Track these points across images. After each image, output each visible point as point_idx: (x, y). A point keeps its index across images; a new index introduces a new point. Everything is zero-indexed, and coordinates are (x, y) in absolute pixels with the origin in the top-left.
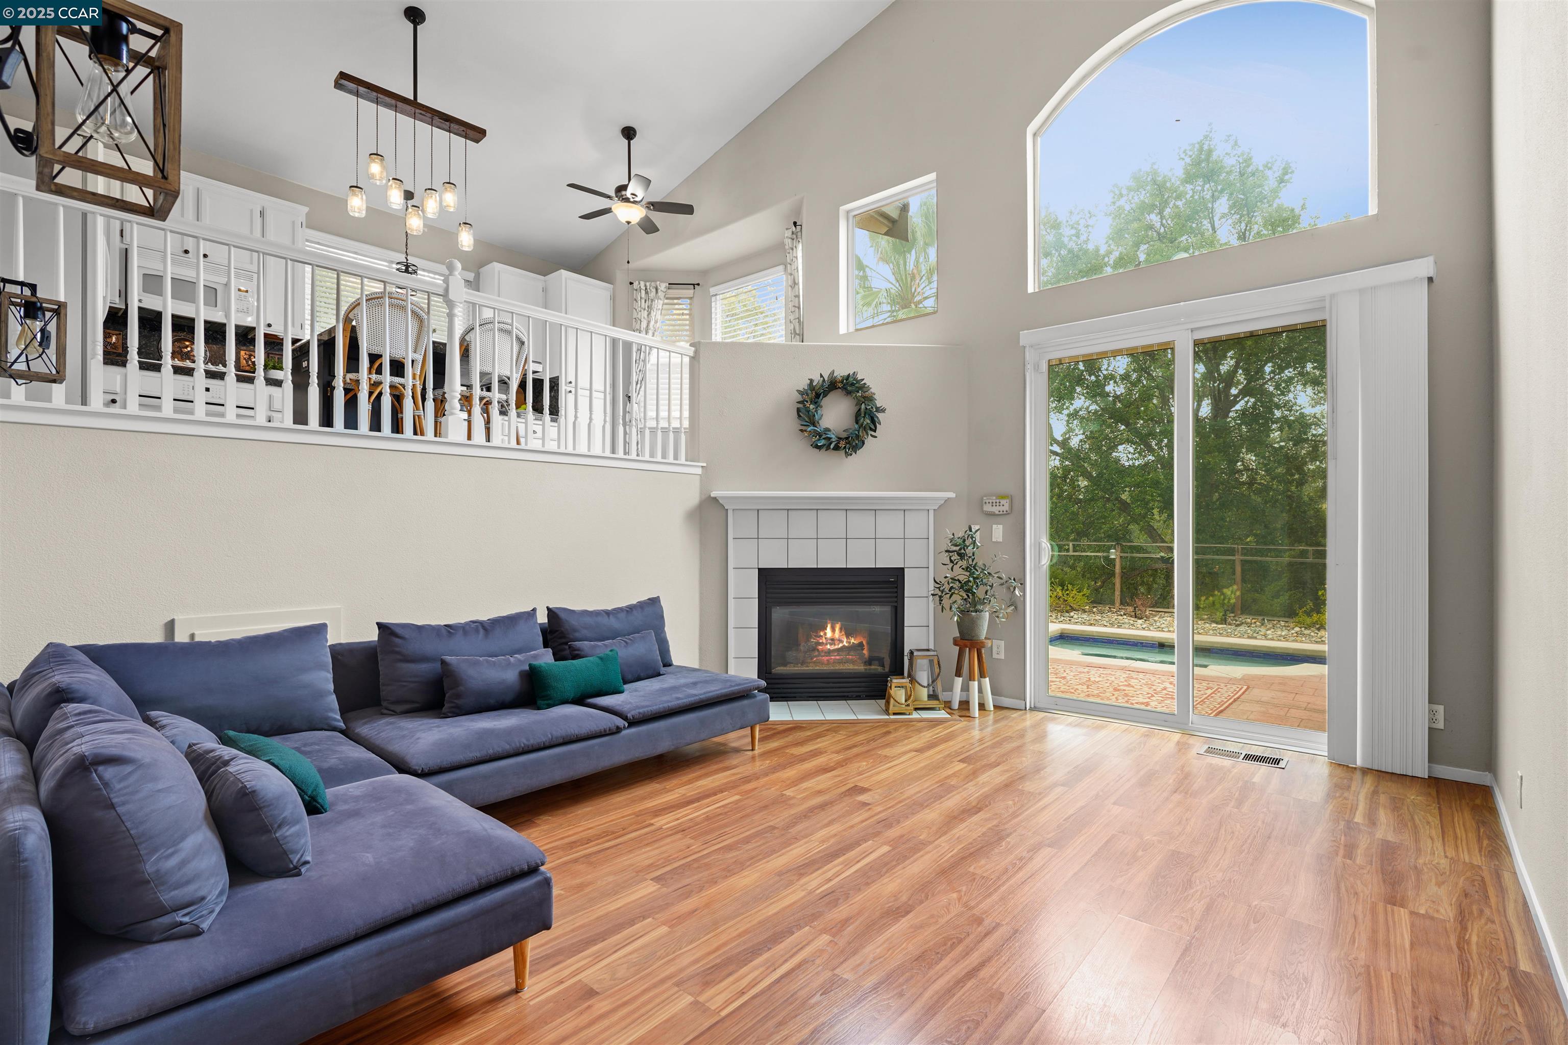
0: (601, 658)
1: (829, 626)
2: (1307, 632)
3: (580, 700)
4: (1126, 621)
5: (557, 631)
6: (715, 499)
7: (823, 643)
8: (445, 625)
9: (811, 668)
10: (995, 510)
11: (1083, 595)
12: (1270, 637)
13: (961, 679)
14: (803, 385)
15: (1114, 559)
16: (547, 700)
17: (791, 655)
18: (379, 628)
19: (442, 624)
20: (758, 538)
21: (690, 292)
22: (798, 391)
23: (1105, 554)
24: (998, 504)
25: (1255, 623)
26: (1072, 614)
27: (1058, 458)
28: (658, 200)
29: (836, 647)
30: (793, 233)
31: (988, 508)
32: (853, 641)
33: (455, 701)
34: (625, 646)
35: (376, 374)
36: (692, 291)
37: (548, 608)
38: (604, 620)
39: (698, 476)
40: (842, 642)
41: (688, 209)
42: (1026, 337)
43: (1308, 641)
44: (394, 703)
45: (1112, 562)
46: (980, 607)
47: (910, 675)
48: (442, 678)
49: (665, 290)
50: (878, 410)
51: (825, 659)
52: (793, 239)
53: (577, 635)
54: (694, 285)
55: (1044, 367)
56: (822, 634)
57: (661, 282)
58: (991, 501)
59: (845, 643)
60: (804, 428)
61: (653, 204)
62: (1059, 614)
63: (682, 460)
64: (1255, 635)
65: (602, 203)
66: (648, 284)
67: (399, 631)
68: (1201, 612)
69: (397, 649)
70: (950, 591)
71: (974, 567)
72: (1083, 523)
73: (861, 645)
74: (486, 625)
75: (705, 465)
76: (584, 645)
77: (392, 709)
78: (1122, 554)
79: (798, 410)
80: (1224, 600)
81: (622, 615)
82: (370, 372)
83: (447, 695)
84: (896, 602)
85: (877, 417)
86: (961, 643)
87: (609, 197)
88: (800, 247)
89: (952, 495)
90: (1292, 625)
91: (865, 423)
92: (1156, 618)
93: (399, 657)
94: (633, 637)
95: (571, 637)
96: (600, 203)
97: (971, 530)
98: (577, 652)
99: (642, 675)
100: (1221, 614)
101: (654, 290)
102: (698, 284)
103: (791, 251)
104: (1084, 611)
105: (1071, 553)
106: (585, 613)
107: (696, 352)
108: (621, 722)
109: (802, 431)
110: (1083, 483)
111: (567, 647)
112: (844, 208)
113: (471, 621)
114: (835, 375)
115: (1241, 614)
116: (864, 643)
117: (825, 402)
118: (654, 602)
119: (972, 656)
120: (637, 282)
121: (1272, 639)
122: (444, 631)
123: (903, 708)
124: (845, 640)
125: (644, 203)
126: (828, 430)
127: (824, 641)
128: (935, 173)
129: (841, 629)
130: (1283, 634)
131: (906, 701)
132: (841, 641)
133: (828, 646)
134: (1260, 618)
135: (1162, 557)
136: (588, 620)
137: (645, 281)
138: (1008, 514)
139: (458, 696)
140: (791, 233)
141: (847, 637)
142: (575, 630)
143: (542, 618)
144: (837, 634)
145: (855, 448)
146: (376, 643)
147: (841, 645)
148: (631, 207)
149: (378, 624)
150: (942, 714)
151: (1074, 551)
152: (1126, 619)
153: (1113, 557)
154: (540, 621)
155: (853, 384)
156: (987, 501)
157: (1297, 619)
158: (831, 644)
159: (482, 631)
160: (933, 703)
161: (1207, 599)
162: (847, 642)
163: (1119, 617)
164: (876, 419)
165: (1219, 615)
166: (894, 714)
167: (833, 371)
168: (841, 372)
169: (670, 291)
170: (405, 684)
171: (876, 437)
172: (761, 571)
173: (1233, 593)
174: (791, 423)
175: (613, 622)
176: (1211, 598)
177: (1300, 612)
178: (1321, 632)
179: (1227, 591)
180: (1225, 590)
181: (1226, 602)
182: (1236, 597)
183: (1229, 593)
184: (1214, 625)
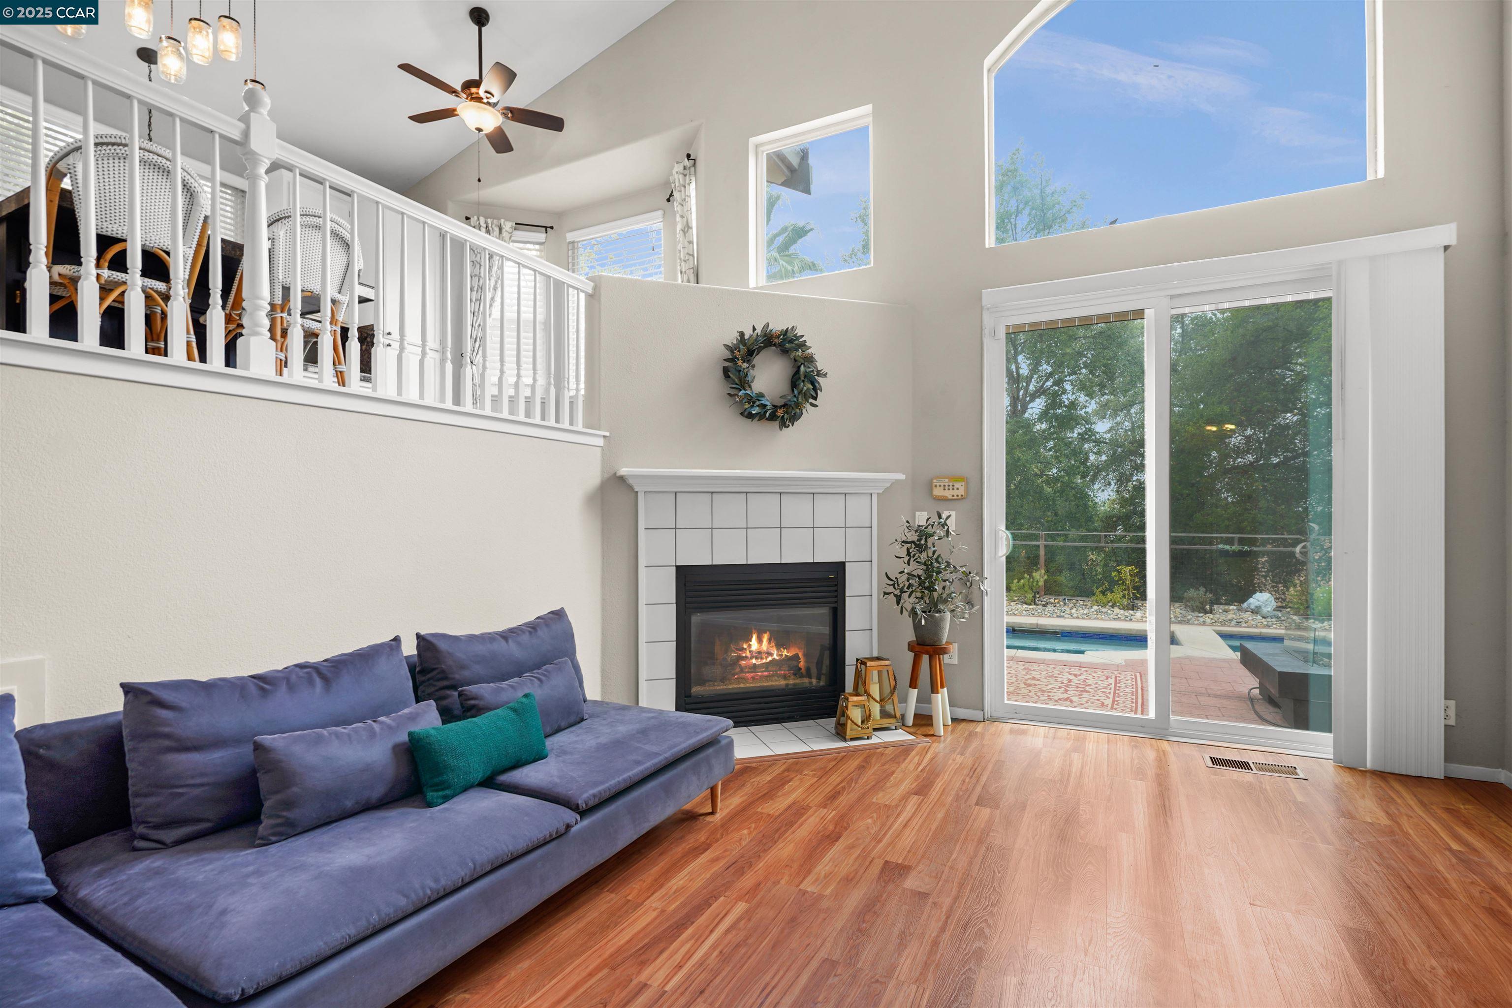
0: (515, 710)
1: (754, 637)
2: (1104, 610)
3: (489, 782)
5: (433, 670)
6: (622, 479)
7: (746, 657)
8: (253, 677)
9: (732, 686)
10: (948, 494)
12: (1075, 615)
13: (916, 690)
14: (732, 338)
16: (443, 790)
17: (707, 671)
18: (126, 693)
19: (246, 673)
20: (676, 528)
21: (541, 236)
22: (725, 345)
24: (951, 487)
25: (1058, 603)
28: (521, 106)
29: (764, 661)
30: (685, 168)
31: (938, 492)
32: (785, 653)
33: (285, 814)
34: (540, 686)
35: (110, 268)
36: (543, 235)
37: (418, 636)
38: (501, 646)
39: (599, 449)
40: (771, 655)
41: (555, 124)
42: (989, 296)
43: (1107, 618)
44: (158, 827)
46: (941, 607)
47: (866, 692)
48: (254, 772)
49: (510, 231)
50: (819, 374)
51: (749, 675)
52: (685, 175)
53: (466, 673)
54: (546, 227)
55: (1002, 334)
56: (745, 646)
57: (507, 220)
58: (942, 484)
59: (775, 656)
60: (733, 392)
61: (512, 110)
63: (580, 427)
64: (1062, 614)
65: (443, 100)
66: (489, 221)
67: (166, 696)
68: (1012, 593)
69: (166, 730)
70: (908, 588)
71: (937, 560)
73: (796, 657)
74: (324, 671)
75: (607, 434)
76: (484, 690)
77: (156, 837)
79: (726, 371)
80: (1033, 582)
81: (525, 638)
82: (98, 266)
83: (267, 804)
84: (836, 602)
85: (819, 383)
86: (918, 648)
87: (453, 91)
88: (693, 185)
89: (902, 477)
90: (1089, 604)
91: (805, 388)
93: (167, 743)
94: (546, 670)
95: (457, 676)
96: (440, 100)
97: (940, 517)
98: (473, 702)
99: (563, 724)
100: (1031, 596)
101: (497, 230)
102: (552, 228)
103: (683, 188)
106: (472, 638)
107: (595, 288)
108: (570, 816)
109: (729, 394)
111: (456, 694)
112: (753, 140)
113: (296, 666)
114: (770, 328)
115: (1045, 594)
116: (800, 655)
117: (757, 360)
118: (559, 615)
119: (933, 664)
120: (476, 218)
121: (1078, 618)
122: (252, 688)
123: (858, 732)
124: (775, 652)
125: (500, 106)
126: (761, 395)
127: (748, 654)
128: (871, 105)
129: (770, 640)
130: (1085, 612)
131: (863, 722)
132: (769, 654)
133: (754, 661)
134: (1061, 598)
136: (480, 649)
137: (486, 218)
138: (962, 498)
139: (289, 804)
140: (682, 168)
141: (778, 649)
142: (463, 667)
143: (409, 648)
144: (765, 646)
145: (794, 418)
146: (121, 717)
147: (770, 659)
148: (485, 109)
149: (123, 685)
150: (899, 736)
154: (406, 653)
155: (791, 341)
156: (938, 484)
157: (1093, 598)
158: (757, 658)
159: (318, 681)
160: (886, 722)
161: (1018, 582)
162: (777, 655)
164: (817, 385)
165: (1030, 596)
166: (852, 739)
167: (767, 325)
168: (777, 326)
169: (516, 232)
170: (180, 790)
171: (816, 406)
172: (679, 568)
173: (1040, 576)
174: (715, 383)
175: (512, 649)
176: (1022, 581)
177: (1097, 592)
178: (1116, 610)
179: (1036, 575)
180: (1034, 574)
181: (1035, 584)
182: (1042, 580)
183: (1038, 577)
184: (1025, 606)
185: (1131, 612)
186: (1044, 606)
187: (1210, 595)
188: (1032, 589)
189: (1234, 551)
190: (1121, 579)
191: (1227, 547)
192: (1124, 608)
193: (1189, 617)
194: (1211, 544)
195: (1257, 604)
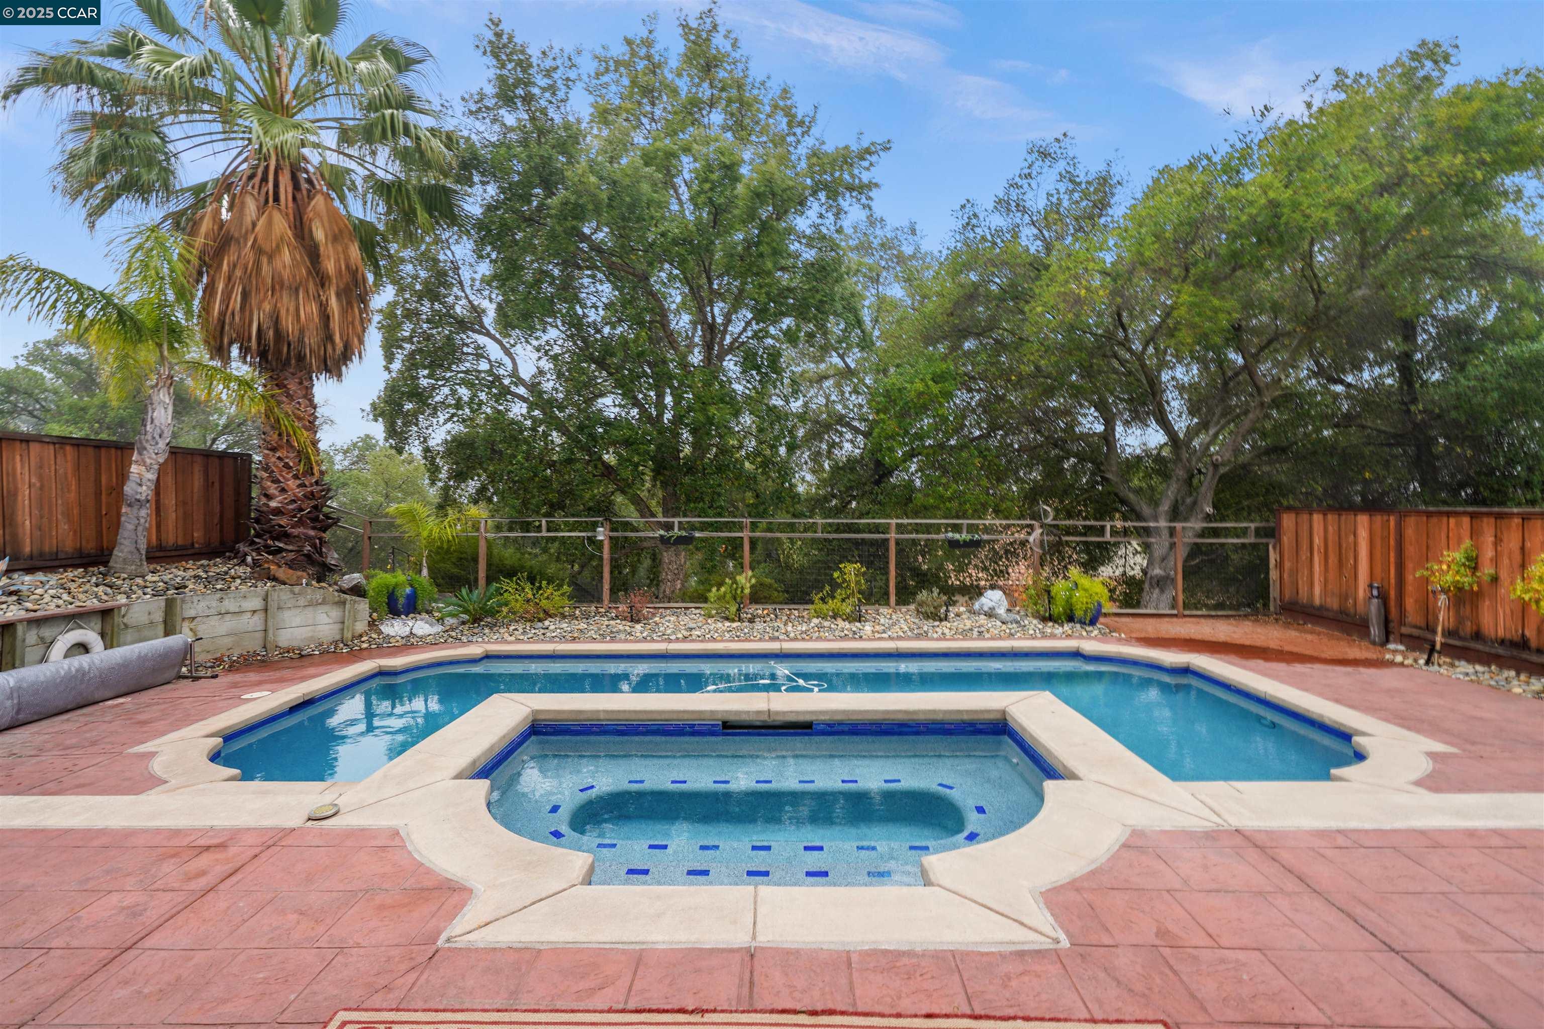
2: (826, 624)
4: (621, 627)
11: (563, 595)
12: (792, 635)
15: (601, 541)
23: (589, 534)
25: (768, 615)
26: (547, 623)
27: (525, 405)
43: (831, 637)
45: (599, 545)
62: (528, 624)
64: (776, 634)
72: (558, 492)
78: (611, 534)
80: (736, 589)
90: (808, 616)
92: (657, 619)
100: (735, 608)
104: (564, 617)
105: (545, 534)
110: (556, 437)
115: (753, 605)
121: (795, 639)
130: (803, 627)
134: (771, 607)
135: (662, 536)
151: (548, 530)
152: (620, 625)
153: (600, 538)
157: (811, 606)
161: (718, 590)
163: (612, 622)
165: (733, 609)
173: (745, 579)
176: (723, 589)
177: (816, 598)
178: (840, 622)
179: (741, 579)
180: (738, 578)
181: (739, 591)
182: (748, 585)
183: (743, 581)
184: (727, 624)
185: (858, 624)
186: (751, 621)
187: (945, 598)
188: (735, 599)
189: (965, 541)
190: (844, 581)
191: (957, 536)
192: (849, 618)
193: (925, 628)
194: (938, 532)
195: (991, 604)
